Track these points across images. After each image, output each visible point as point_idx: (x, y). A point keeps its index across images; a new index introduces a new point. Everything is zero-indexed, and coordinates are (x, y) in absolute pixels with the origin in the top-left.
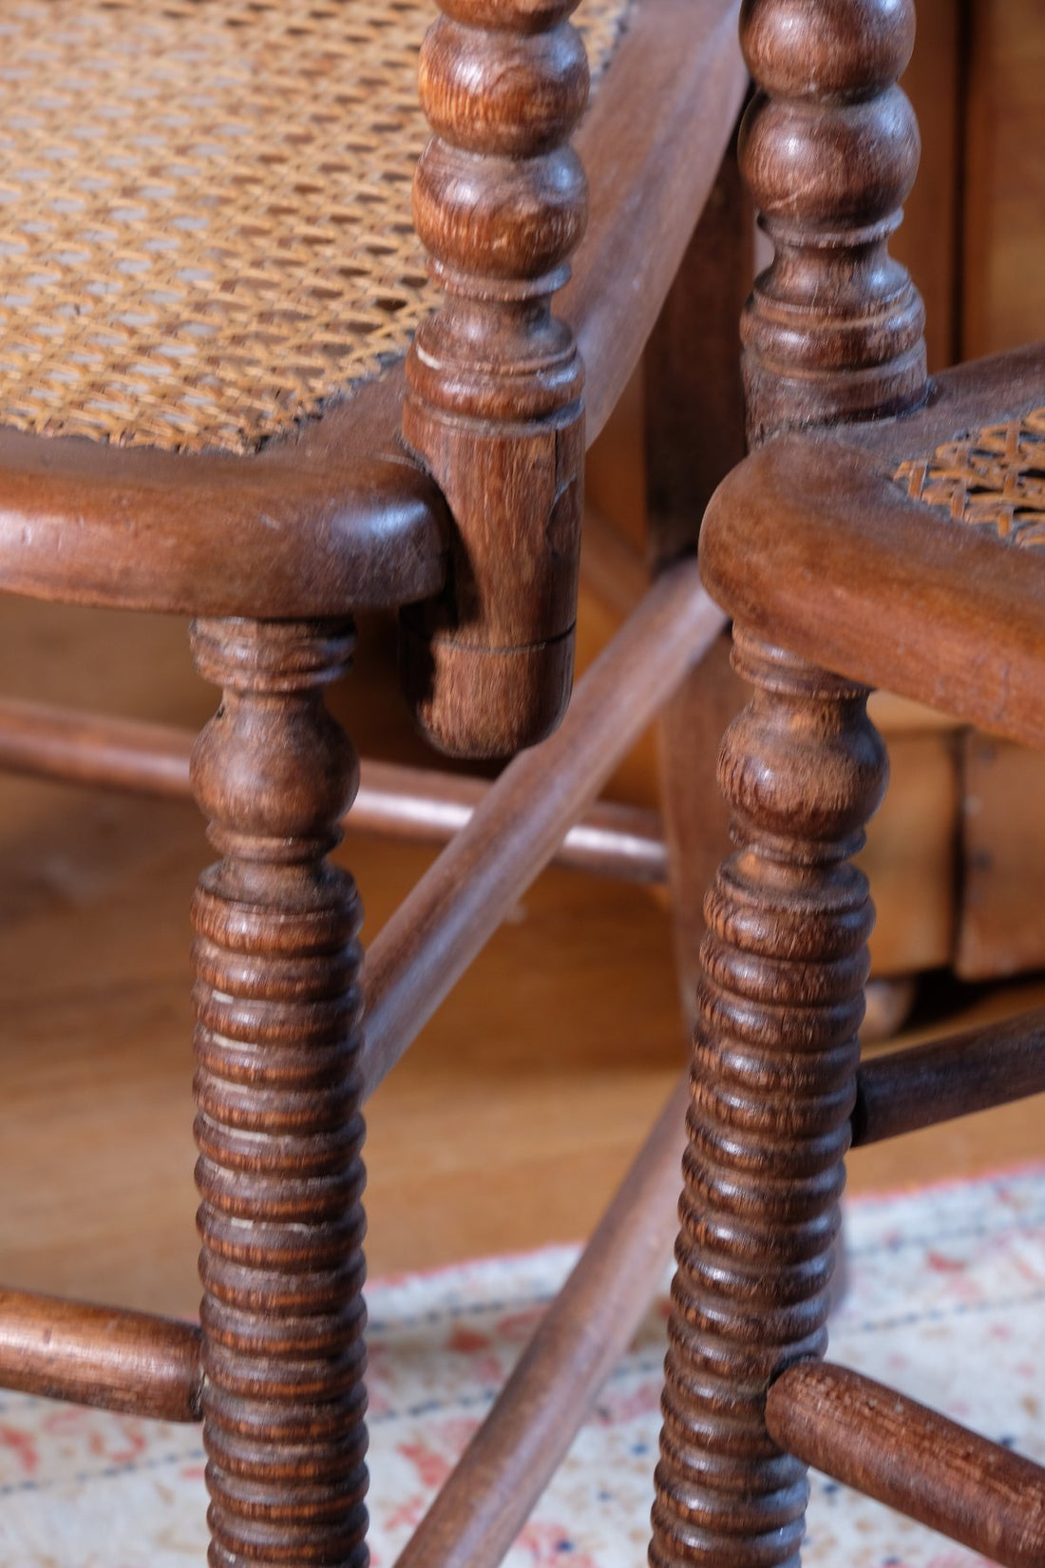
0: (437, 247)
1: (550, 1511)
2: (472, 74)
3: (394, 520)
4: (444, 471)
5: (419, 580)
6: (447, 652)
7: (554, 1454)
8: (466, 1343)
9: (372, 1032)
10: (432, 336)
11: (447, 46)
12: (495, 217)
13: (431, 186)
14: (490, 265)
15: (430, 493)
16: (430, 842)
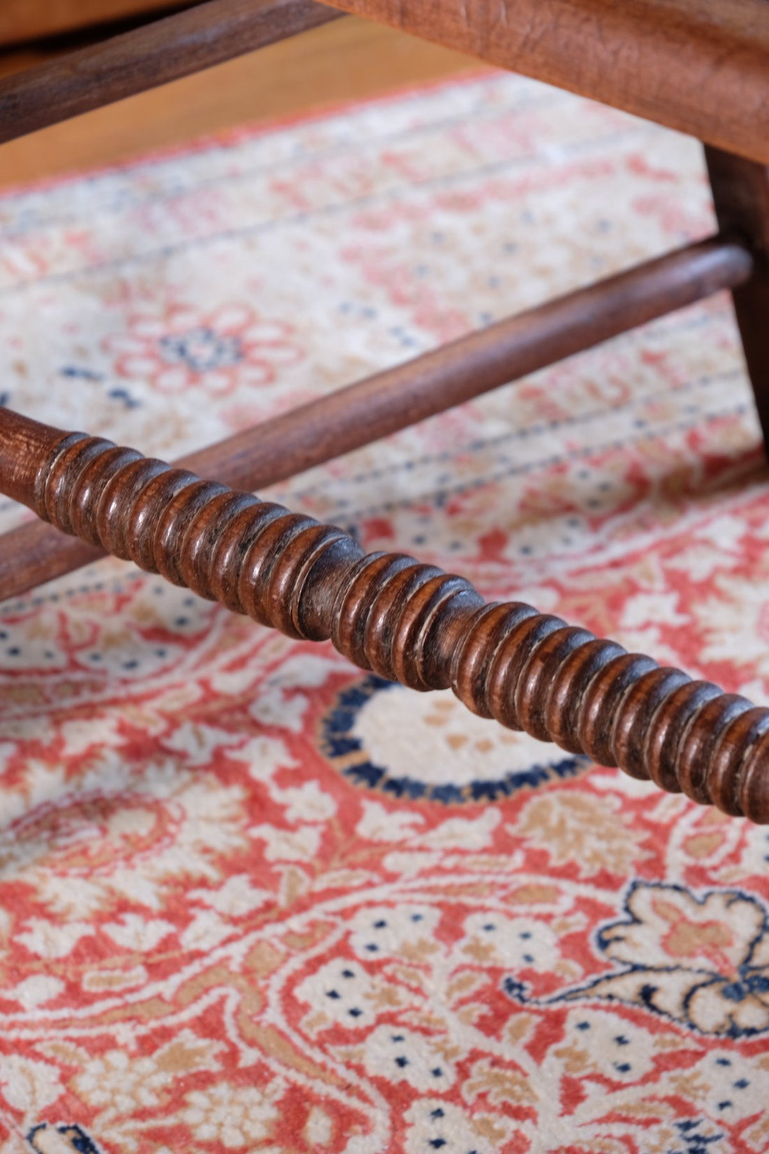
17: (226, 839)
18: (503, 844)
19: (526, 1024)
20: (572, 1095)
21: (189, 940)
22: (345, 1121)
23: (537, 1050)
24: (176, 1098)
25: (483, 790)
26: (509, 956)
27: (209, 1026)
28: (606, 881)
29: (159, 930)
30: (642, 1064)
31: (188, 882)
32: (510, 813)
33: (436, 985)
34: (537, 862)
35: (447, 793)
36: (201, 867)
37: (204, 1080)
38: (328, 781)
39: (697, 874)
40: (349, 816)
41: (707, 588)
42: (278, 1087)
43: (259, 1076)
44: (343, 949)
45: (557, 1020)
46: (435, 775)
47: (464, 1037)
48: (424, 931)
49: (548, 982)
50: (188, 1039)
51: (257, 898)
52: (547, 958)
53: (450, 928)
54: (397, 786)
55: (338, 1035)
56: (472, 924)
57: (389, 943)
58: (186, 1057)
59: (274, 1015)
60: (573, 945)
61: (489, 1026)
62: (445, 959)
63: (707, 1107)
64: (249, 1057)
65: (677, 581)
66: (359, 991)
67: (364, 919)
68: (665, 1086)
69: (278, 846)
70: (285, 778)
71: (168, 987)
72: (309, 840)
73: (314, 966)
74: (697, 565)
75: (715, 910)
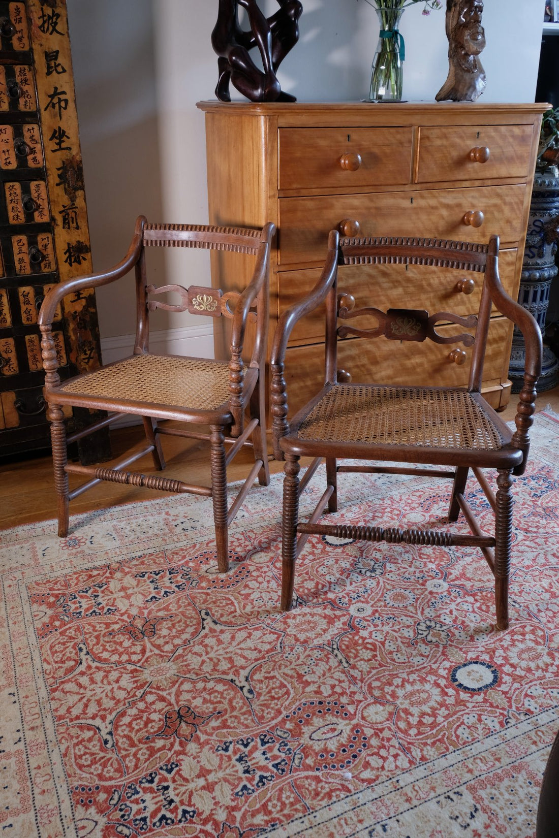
0: (231, 391)
1: (244, 503)
2: (233, 376)
3: (227, 416)
4: (232, 411)
5: (230, 421)
6: (232, 427)
7: (244, 498)
8: (236, 488)
9: (227, 462)
10: (231, 399)
11: (231, 373)
12: (236, 389)
13: (230, 386)
14: (236, 393)
15: (231, 413)
16: (232, 444)
17: (309, 550)
18: (343, 552)
19: (346, 574)
20: (351, 584)
21: (305, 562)
22: (323, 586)
23: (347, 578)
24: (303, 582)
25: (341, 545)
26: (344, 566)
27: (307, 573)
28: (356, 557)
29: (301, 561)
30: (360, 580)
31: (305, 555)
32: (344, 548)
33: (335, 569)
34: (347, 554)
35: (336, 545)
36: (306, 553)
37: (306, 580)
38: (322, 544)
39: (367, 557)
40: (324, 548)
41: (368, 521)
42: (315, 581)
43: (313, 580)
44: (323, 564)
45: (349, 574)
46: (335, 543)
47: (338, 576)
48: (333, 563)
49: (348, 569)
50: (304, 575)
51: (313, 558)
52: (348, 566)
53: (336, 562)
54: (330, 544)
55: (323, 575)
56: (339, 562)
57: (329, 564)
58: (304, 577)
59: (315, 572)
60: (352, 565)
61: (341, 575)
62: (336, 566)
63: (368, 586)
64: (312, 577)
65: (365, 521)
66: (325, 570)
67: (326, 561)
68: (363, 583)
69: (316, 551)
70: (317, 543)
71: (302, 568)
72: (319, 551)
73: (320, 566)
74: (367, 519)
75: (369, 561)
